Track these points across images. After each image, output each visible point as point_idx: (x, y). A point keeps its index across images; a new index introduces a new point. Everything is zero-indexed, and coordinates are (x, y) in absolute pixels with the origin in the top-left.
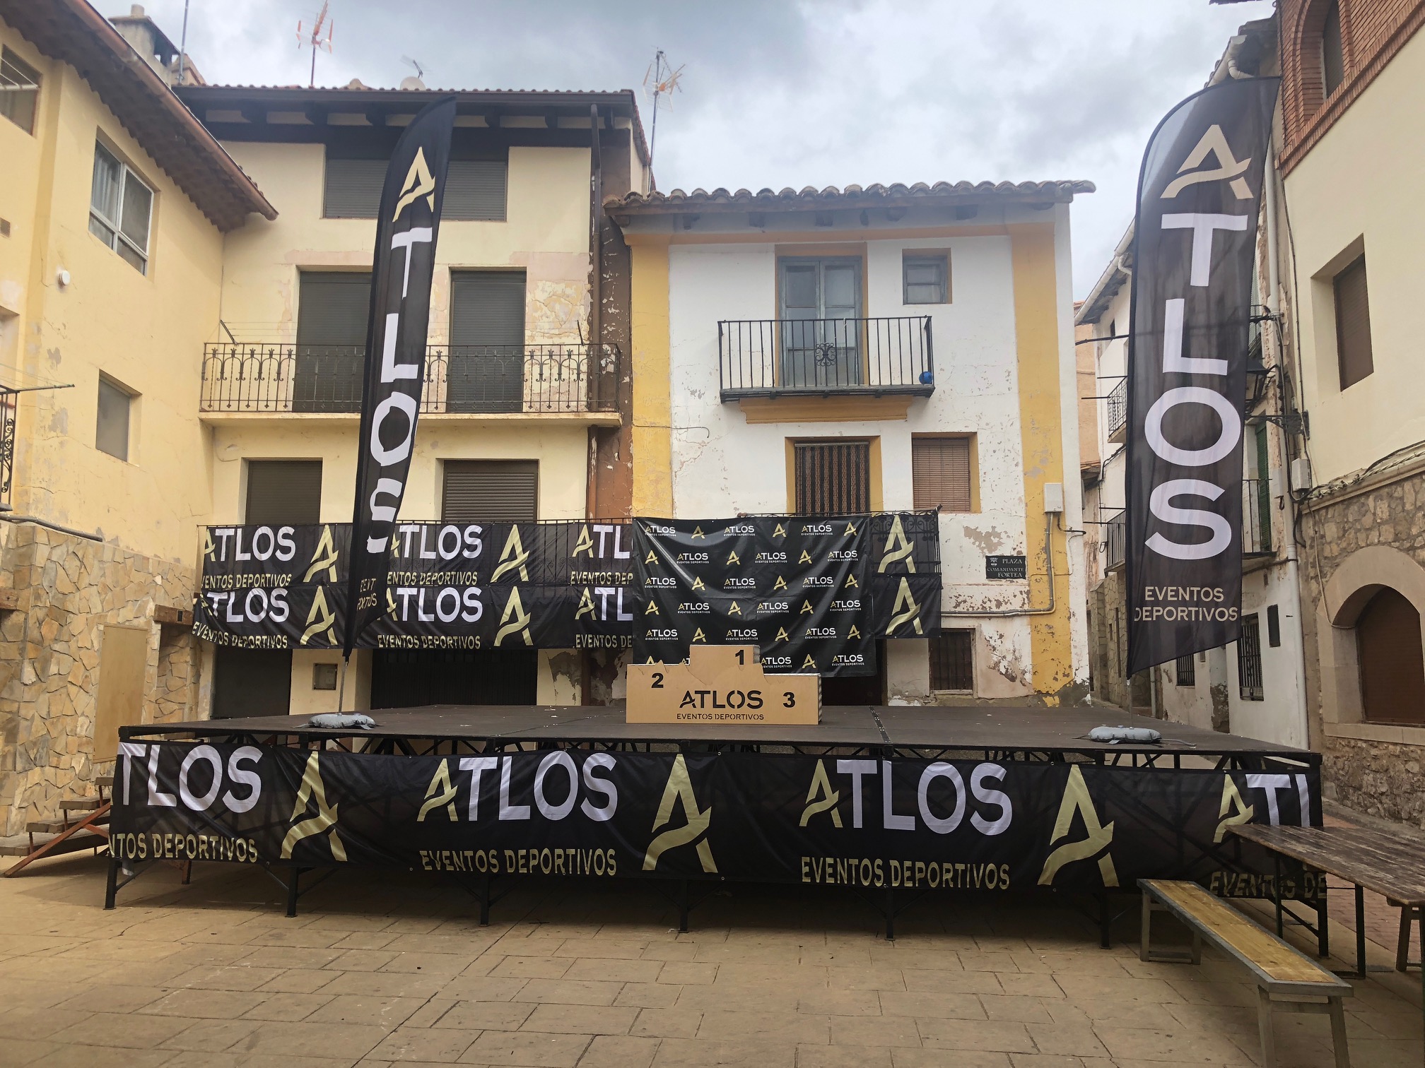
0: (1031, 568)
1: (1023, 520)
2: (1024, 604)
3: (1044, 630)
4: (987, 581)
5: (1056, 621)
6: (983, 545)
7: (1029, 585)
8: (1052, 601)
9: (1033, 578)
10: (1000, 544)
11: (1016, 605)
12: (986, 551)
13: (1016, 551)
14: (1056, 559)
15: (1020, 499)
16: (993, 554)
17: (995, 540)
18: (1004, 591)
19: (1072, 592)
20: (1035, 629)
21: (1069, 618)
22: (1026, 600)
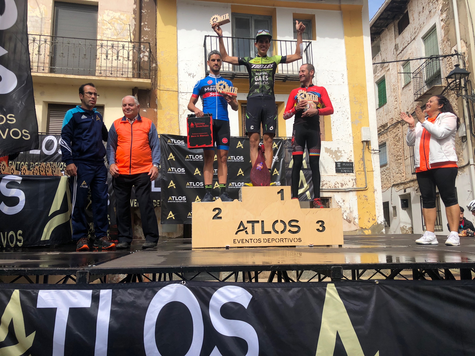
0: (356, 168)
1: (352, 145)
2: (354, 185)
3: (363, 198)
4: (336, 174)
5: (368, 193)
6: (334, 157)
7: (356, 176)
8: (366, 183)
9: (358, 173)
10: (341, 156)
11: (350, 186)
12: (335, 159)
13: (349, 159)
14: (367, 163)
15: (350, 135)
16: (339, 161)
17: (339, 154)
18: (344, 179)
19: (375, 180)
20: (359, 197)
21: (374, 192)
22: (355, 183)
